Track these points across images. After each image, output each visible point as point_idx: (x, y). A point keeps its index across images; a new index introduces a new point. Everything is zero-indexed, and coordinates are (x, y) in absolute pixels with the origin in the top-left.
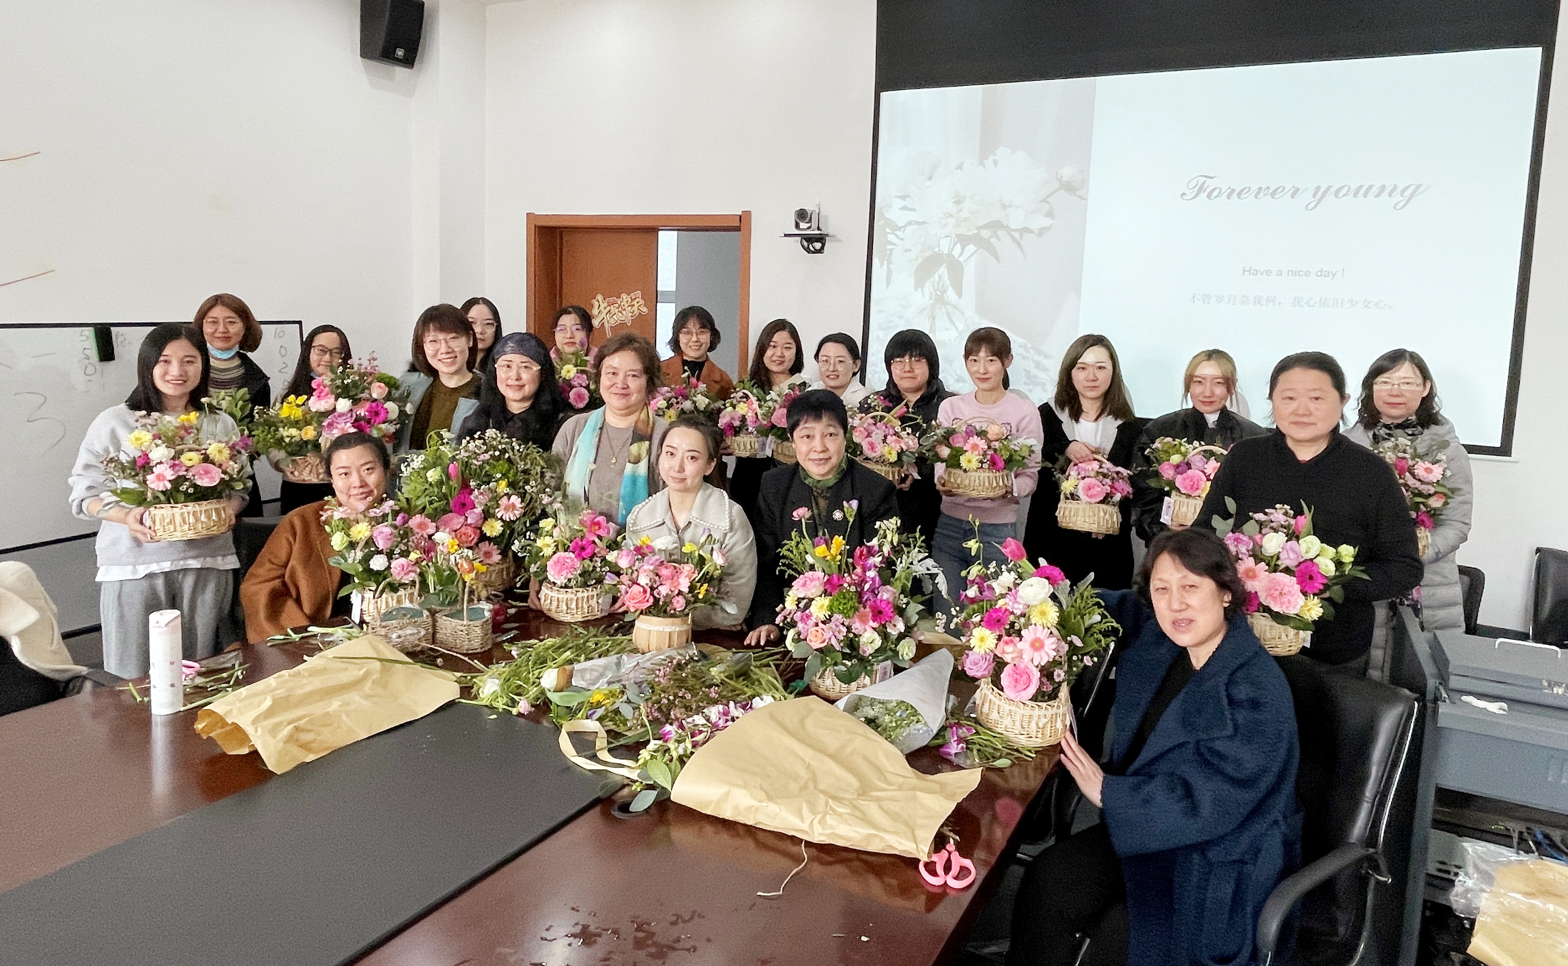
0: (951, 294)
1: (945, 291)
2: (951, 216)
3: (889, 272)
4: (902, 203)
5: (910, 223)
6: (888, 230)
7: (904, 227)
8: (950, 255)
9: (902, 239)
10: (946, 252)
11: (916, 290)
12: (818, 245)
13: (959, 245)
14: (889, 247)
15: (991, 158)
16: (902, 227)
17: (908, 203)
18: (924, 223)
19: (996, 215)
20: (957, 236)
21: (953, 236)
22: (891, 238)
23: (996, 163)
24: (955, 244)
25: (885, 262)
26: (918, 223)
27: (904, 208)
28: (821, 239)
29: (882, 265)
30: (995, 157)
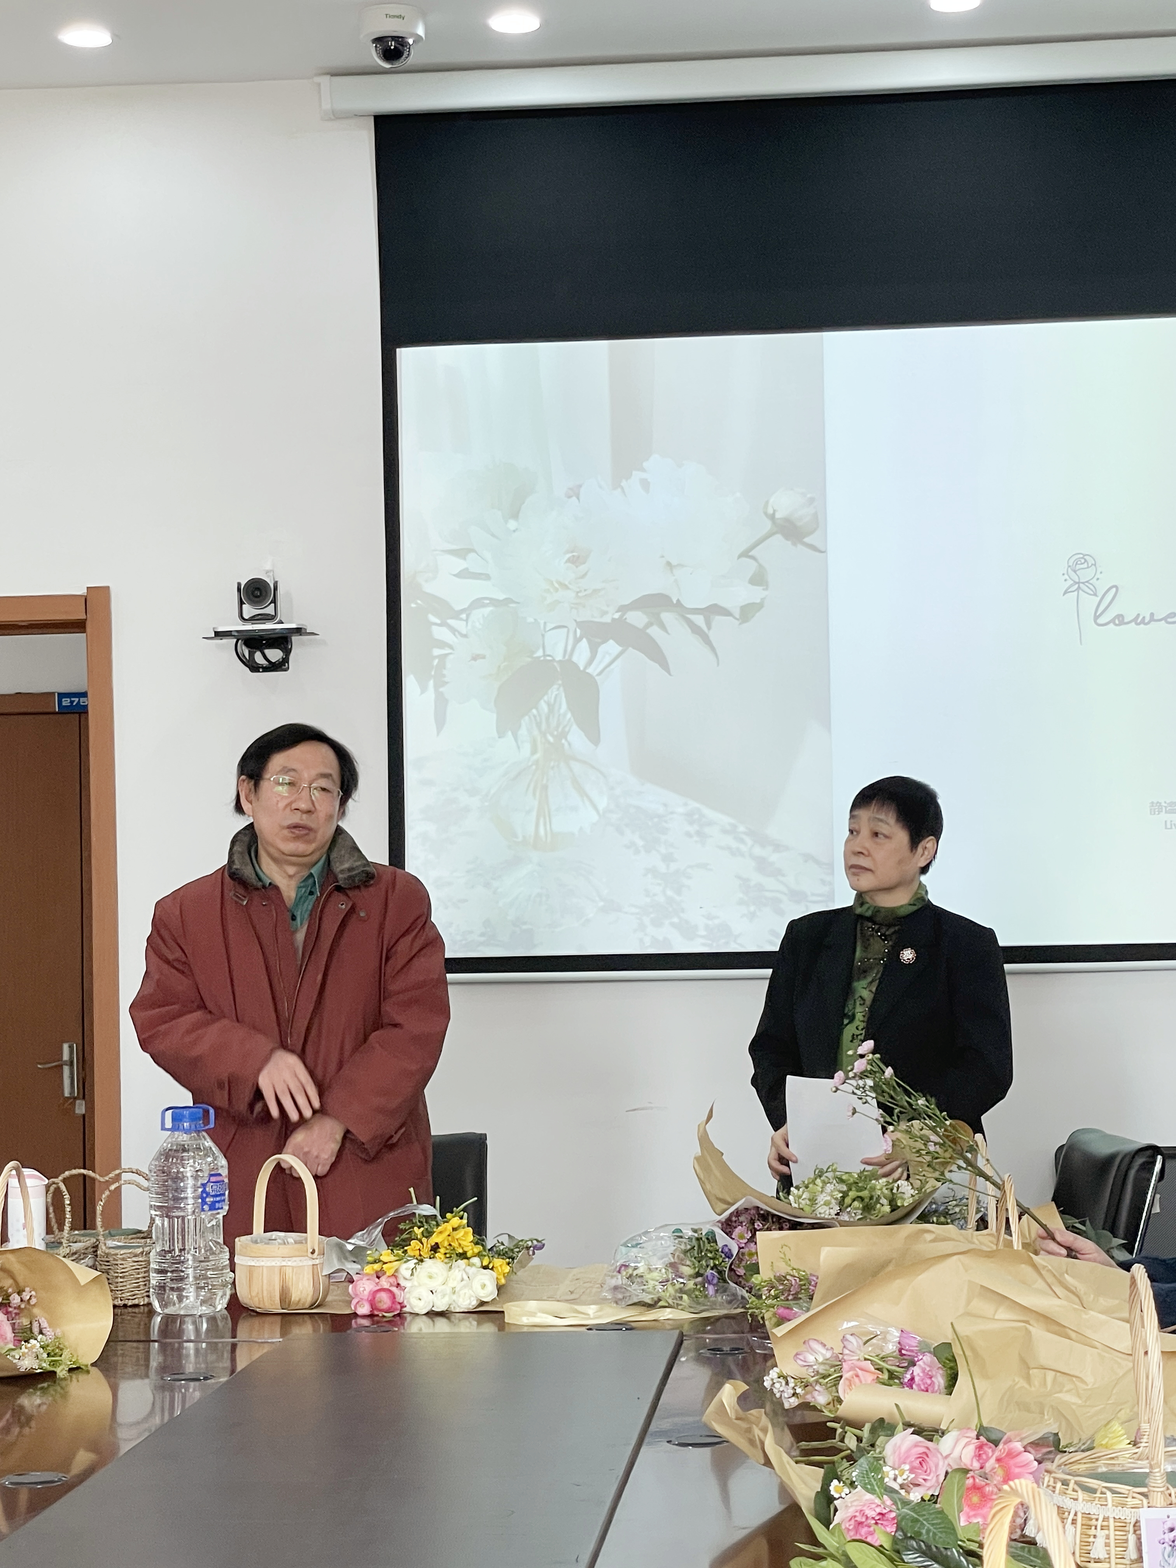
0: (577, 739)
1: (564, 735)
2: (565, 587)
3: (441, 703)
4: (459, 564)
5: (478, 603)
6: (433, 619)
7: (468, 610)
8: (568, 664)
9: (465, 636)
10: (559, 657)
11: (501, 734)
12: (275, 655)
13: (584, 643)
14: (437, 652)
15: (637, 475)
16: (463, 611)
17: (471, 563)
18: (508, 601)
19: (657, 584)
20: (580, 624)
21: (572, 626)
22: (441, 633)
23: (645, 484)
24: (577, 641)
25: (431, 683)
26: (494, 602)
27: (464, 574)
28: (282, 640)
29: (424, 690)
30: (644, 475)
